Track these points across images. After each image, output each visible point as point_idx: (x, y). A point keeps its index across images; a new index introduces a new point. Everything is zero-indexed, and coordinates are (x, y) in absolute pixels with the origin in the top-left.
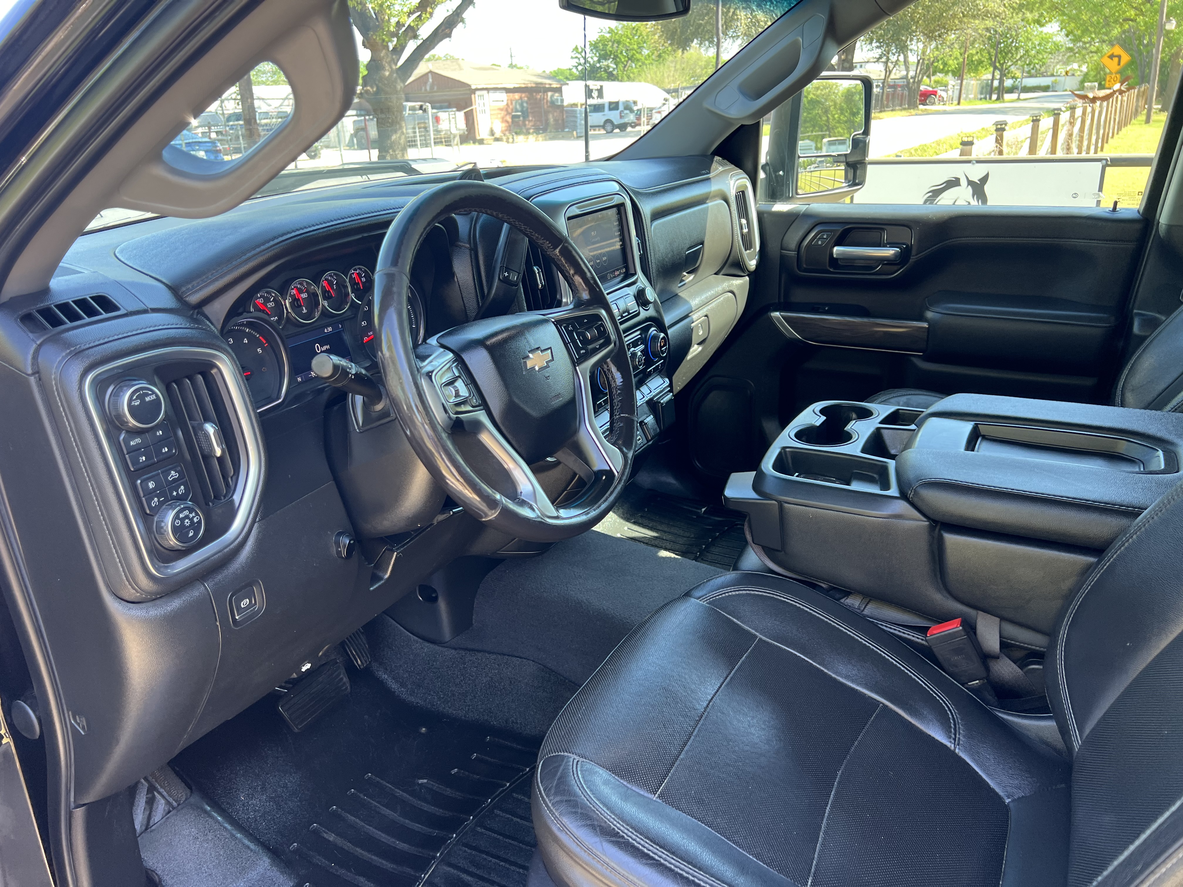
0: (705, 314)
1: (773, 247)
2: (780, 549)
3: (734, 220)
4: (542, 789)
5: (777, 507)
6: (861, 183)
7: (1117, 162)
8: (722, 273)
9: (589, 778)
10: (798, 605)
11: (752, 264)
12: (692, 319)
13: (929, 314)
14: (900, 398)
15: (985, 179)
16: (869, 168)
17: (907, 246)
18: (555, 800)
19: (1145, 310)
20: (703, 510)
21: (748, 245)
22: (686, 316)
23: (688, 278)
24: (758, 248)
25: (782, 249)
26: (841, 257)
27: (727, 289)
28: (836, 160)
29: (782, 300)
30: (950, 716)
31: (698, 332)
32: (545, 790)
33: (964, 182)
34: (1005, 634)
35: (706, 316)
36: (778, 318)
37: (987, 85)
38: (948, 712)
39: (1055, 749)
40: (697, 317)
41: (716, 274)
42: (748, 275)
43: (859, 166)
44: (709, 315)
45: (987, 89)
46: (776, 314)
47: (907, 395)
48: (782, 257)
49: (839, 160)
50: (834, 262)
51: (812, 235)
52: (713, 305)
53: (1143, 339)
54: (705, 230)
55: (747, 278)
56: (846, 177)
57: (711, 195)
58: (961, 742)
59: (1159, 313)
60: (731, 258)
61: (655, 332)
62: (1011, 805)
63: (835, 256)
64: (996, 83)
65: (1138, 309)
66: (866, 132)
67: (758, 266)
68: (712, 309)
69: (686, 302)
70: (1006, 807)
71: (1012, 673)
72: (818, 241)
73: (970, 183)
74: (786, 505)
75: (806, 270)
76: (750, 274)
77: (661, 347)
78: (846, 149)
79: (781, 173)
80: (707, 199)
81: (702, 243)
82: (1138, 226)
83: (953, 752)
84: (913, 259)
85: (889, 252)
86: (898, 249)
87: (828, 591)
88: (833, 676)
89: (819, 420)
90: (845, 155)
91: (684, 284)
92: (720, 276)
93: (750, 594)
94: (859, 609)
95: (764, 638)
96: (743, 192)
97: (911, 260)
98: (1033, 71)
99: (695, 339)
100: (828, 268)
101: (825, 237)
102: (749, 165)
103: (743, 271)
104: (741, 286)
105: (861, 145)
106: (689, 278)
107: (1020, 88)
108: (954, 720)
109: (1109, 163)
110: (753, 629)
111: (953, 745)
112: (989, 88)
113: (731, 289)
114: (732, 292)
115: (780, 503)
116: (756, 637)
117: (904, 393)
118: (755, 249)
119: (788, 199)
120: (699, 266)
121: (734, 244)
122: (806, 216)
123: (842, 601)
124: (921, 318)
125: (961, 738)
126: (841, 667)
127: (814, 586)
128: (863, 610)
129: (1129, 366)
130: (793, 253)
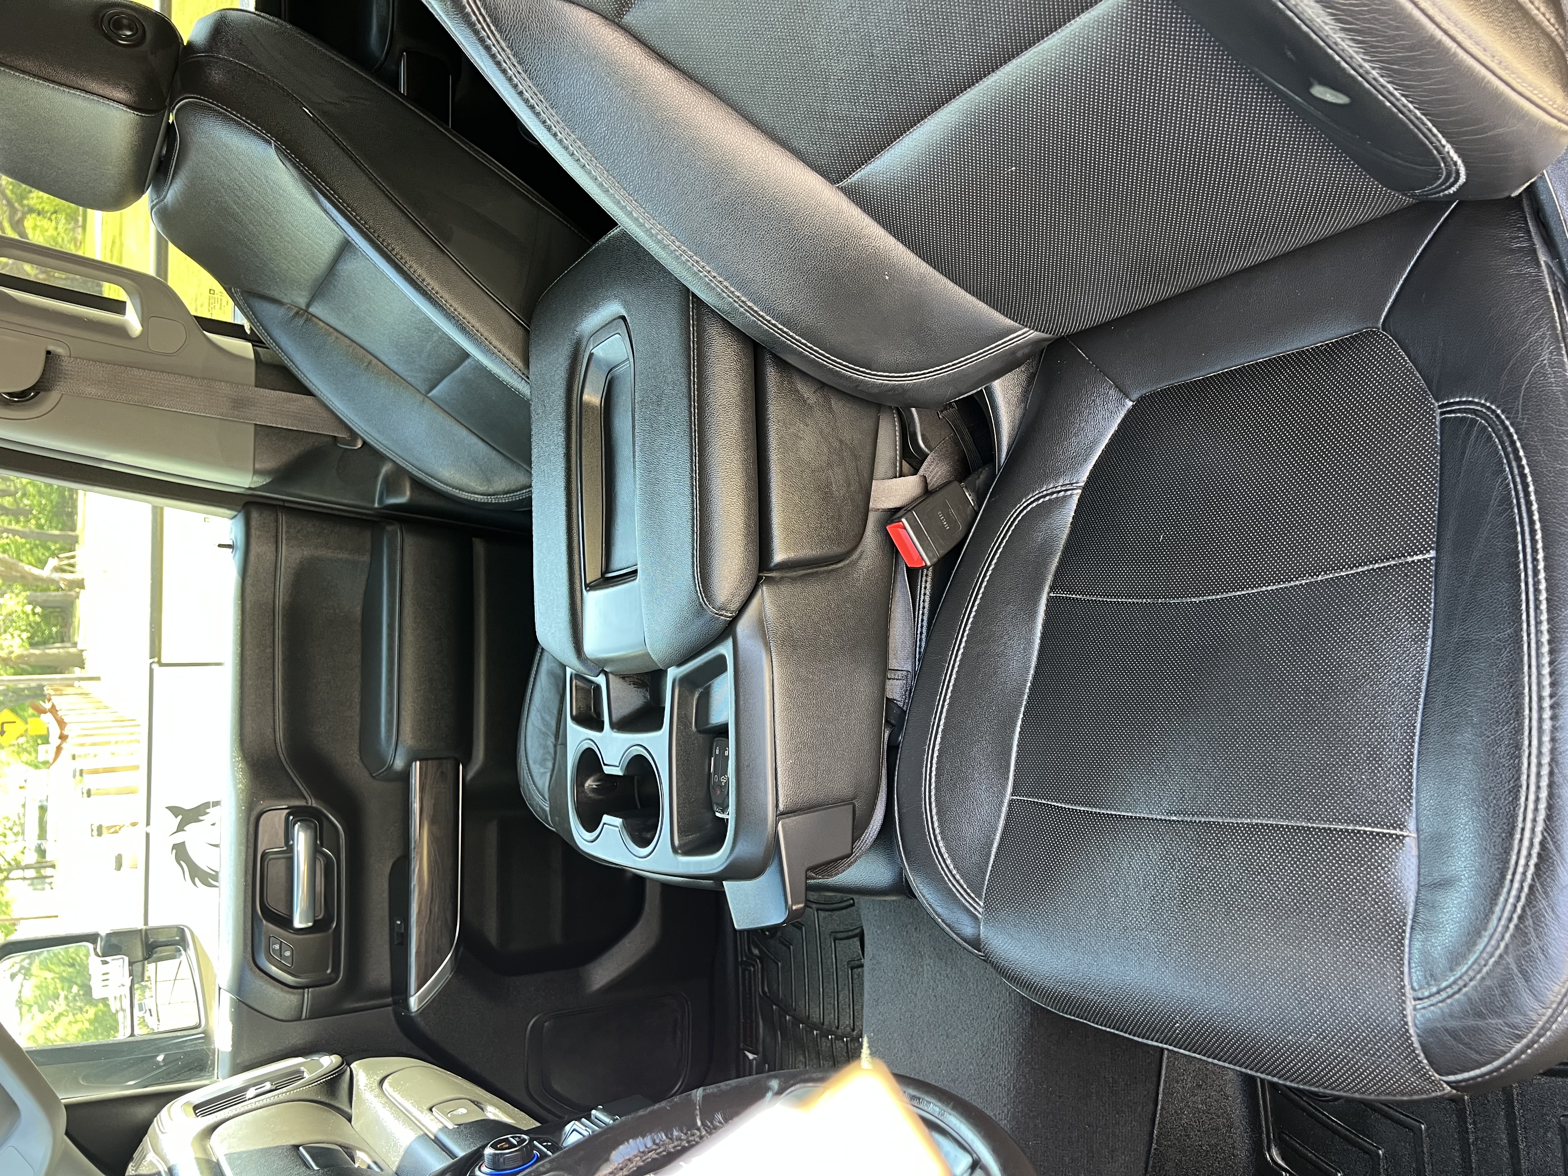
0: (429, 1114)
1: (298, 1034)
2: (851, 806)
3: (246, 1108)
4: (1518, 1046)
5: (787, 820)
6: (181, 931)
7: (155, 650)
8: (347, 1109)
9: (1443, 962)
10: (936, 754)
11: (328, 1061)
12: (441, 1130)
13: (399, 764)
14: (534, 774)
15: (175, 810)
16: (152, 923)
17: (289, 814)
18: (1536, 1005)
19: (374, 494)
20: (751, 1056)
21: (295, 1075)
22: (437, 1141)
23: (363, 1161)
24: (300, 1060)
25: (299, 1019)
26: (311, 916)
27: (377, 1091)
28: (137, 977)
29: (390, 1000)
30: (1034, 505)
31: (463, 1115)
32: (1520, 1037)
33: (179, 838)
34: (890, 474)
35: (431, 1110)
36: (421, 999)
37: (32, 884)
38: (1029, 509)
39: (1030, 380)
40: (434, 1124)
41: (350, 1120)
42: (349, 1065)
43: (151, 940)
44: (429, 1105)
45: (38, 884)
46: (414, 1003)
47: (528, 763)
48: (314, 1014)
49: (139, 974)
50: (319, 926)
51: (274, 970)
52: (408, 1105)
53: (418, 484)
54: (269, 1148)
55: (354, 1065)
56: (172, 957)
57: (200, 1155)
58: (1067, 482)
59: (377, 476)
60: (319, 1098)
61: (484, 1169)
62: (1135, 396)
63: (310, 924)
64: (31, 873)
65: (374, 502)
66: (92, 938)
67: (331, 1052)
68: (418, 1104)
69: (409, 1152)
70: (1140, 403)
71: (937, 464)
72: (286, 958)
73: (180, 828)
74: (781, 807)
75: (336, 969)
76: (347, 1060)
77: (512, 1146)
78: (119, 965)
79: (160, 1058)
80: (209, 1161)
81: (296, 1147)
82: (255, 515)
83: (1084, 489)
84: (313, 803)
85: (302, 840)
86: (297, 826)
87: (893, 725)
88: (1032, 672)
89: (612, 823)
90: (131, 964)
91: (375, 1163)
92: (354, 1112)
93: (941, 833)
94: (907, 676)
95: (1009, 789)
96: (196, 1108)
97: (314, 805)
98: (16, 829)
99: (477, 1117)
100: (331, 931)
101: (277, 947)
102: (141, 1111)
103: (341, 1074)
104: (368, 1070)
105: (114, 941)
106: (362, 1159)
107: (39, 842)
108: (1038, 499)
109: (156, 660)
110: (1000, 811)
111: (1075, 492)
112: (36, 881)
113: (376, 1084)
114: (381, 1082)
115: (781, 815)
116: (1011, 802)
117: (526, 771)
118: (301, 1064)
119: (207, 1037)
120: (340, 1146)
121: (293, 1097)
122: (240, 988)
123: (901, 704)
124: (405, 776)
125: (1060, 484)
126: (1014, 665)
127: (893, 749)
128: (908, 671)
129: (456, 492)
130: (308, 994)
